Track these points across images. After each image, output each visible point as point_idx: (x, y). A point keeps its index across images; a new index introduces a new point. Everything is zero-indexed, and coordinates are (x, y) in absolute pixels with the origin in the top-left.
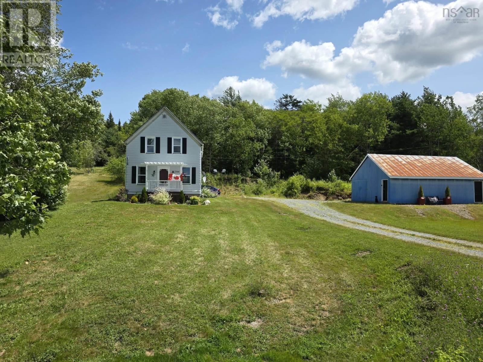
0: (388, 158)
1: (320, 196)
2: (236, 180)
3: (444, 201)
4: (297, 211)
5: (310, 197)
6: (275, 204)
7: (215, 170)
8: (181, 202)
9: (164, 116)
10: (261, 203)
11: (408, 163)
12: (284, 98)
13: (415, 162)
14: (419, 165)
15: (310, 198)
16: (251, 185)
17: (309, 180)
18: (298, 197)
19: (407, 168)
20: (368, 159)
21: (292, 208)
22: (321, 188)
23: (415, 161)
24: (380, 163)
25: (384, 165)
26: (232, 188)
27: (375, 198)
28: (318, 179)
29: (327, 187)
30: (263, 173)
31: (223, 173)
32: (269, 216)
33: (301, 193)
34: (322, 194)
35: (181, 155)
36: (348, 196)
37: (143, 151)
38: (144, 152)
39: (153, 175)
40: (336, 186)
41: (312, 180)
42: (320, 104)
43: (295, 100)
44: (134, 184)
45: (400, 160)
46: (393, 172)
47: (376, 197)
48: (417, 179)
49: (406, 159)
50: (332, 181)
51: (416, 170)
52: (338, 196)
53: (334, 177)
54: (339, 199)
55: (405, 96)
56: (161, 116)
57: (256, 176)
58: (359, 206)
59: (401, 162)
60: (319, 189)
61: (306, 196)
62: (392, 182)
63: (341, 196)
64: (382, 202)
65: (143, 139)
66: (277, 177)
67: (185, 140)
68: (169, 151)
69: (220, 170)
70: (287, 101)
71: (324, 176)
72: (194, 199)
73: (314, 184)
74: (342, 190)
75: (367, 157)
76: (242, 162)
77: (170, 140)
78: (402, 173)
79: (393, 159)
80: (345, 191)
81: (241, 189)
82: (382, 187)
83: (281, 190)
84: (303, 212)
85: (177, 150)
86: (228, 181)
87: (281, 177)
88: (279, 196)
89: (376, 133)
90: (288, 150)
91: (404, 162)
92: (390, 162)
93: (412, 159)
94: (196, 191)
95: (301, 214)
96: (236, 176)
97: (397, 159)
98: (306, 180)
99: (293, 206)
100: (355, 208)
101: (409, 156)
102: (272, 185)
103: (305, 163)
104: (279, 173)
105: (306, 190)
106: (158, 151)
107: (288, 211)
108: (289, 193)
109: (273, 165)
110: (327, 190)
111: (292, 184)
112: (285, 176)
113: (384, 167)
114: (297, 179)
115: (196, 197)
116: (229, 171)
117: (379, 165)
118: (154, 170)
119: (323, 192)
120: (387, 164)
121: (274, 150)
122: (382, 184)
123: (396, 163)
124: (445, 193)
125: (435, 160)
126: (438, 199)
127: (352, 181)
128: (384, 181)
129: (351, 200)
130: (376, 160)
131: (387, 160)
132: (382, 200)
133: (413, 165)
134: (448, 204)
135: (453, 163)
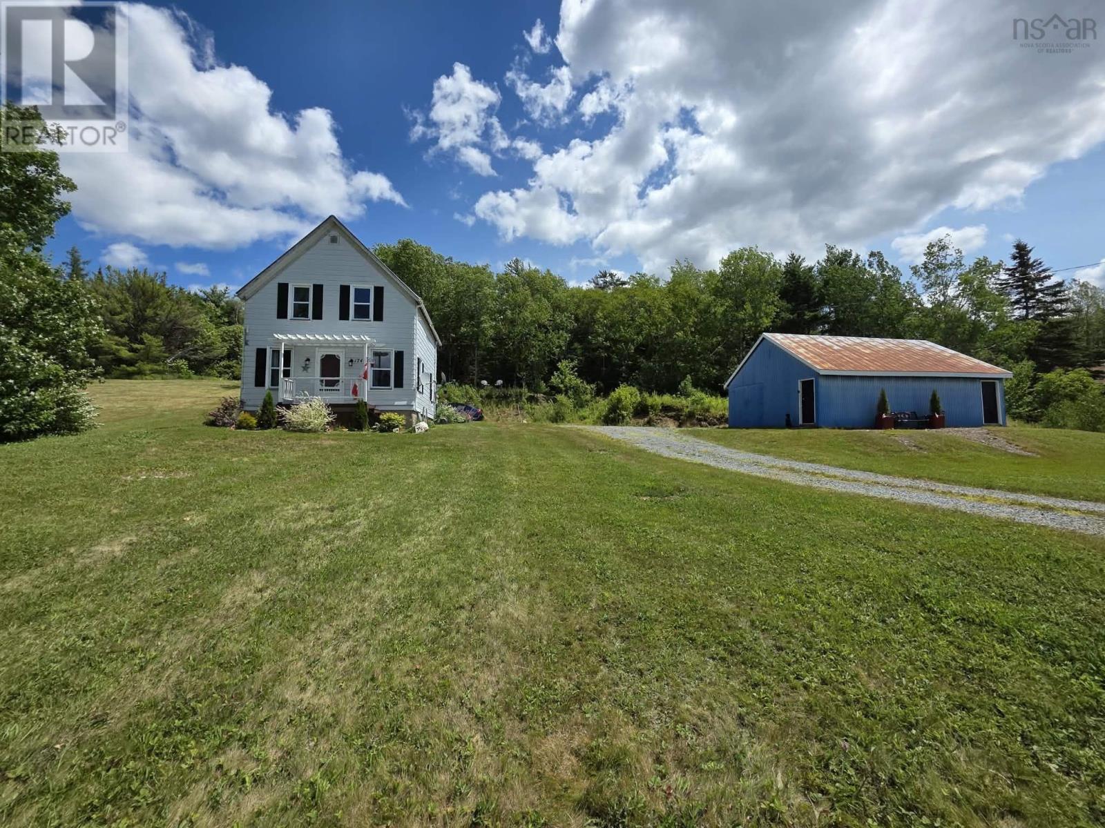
0: (804, 340)
1: (666, 421)
2: (519, 398)
3: (930, 422)
4: (628, 446)
5: (649, 423)
6: (583, 433)
7: (485, 382)
8: (360, 427)
9: (334, 240)
10: (555, 431)
11: (843, 347)
12: (601, 277)
13: (858, 347)
14: (868, 351)
15: (650, 426)
16: (545, 407)
17: (646, 395)
18: (627, 424)
19: (846, 356)
20: (764, 342)
21: (618, 441)
22: (668, 406)
23: (855, 345)
24: (792, 349)
25: (802, 350)
26: (510, 410)
27: (785, 417)
28: (661, 393)
29: (679, 405)
30: (565, 386)
31: (498, 387)
32: (560, 457)
33: (633, 417)
34: (671, 417)
35: (371, 323)
36: (718, 420)
37: (282, 313)
38: (285, 317)
39: (305, 368)
40: (694, 402)
41: (650, 394)
42: (656, 277)
43: (618, 280)
44: (259, 389)
45: (827, 343)
46: (823, 363)
47: (788, 416)
48: (873, 377)
49: (838, 342)
50: (687, 395)
51: (867, 360)
52: (700, 420)
53: (690, 389)
54: (702, 426)
55: (797, 261)
56: (327, 238)
57: (555, 390)
58: (758, 434)
59: (830, 347)
60: (666, 409)
61: (641, 421)
62: (822, 382)
63: (705, 420)
64: (801, 426)
65: (283, 288)
66: (591, 394)
67: (379, 291)
68: (344, 315)
69: (492, 382)
70: (605, 282)
71: (673, 389)
72: (389, 419)
73: (657, 400)
74: (707, 410)
75: (764, 339)
76: (531, 367)
77: (345, 290)
79: (814, 342)
80: (712, 411)
81: (528, 413)
82: (800, 394)
83: (597, 414)
84: (643, 447)
85: (362, 313)
86: (504, 399)
87: (598, 394)
88: (595, 423)
89: (758, 314)
90: (607, 349)
91: (836, 347)
92: (810, 346)
93: (850, 343)
94: (405, 403)
95: (639, 451)
96: (518, 390)
97: (821, 343)
98: (641, 394)
99: (620, 437)
100: (753, 438)
102: (582, 406)
103: (639, 368)
104: (593, 386)
105: (641, 412)
106: (318, 315)
107: (612, 447)
108: (613, 417)
109: (585, 372)
110: (679, 410)
111: (619, 400)
112: (604, 391)
113: (801, 354)
114: (627, 394)
115: (393, 416)
116: (509, 383)
117: (792, 352)
118: (308, 356)
119: (673, 414)
120: (807, 349)
121: (585, 349)
122: (800, 389)
123: (822, 349)
124: (929, 404)
125: (891, 345)
126: (917, 418)
127: (730, 391)
128: (803, 383)
129: (727, 426)
130: (783, 343)
131: (804, 344)
132: (801, 422)
133: (854, 351)
134: (939, 428)
135: (927, 350)
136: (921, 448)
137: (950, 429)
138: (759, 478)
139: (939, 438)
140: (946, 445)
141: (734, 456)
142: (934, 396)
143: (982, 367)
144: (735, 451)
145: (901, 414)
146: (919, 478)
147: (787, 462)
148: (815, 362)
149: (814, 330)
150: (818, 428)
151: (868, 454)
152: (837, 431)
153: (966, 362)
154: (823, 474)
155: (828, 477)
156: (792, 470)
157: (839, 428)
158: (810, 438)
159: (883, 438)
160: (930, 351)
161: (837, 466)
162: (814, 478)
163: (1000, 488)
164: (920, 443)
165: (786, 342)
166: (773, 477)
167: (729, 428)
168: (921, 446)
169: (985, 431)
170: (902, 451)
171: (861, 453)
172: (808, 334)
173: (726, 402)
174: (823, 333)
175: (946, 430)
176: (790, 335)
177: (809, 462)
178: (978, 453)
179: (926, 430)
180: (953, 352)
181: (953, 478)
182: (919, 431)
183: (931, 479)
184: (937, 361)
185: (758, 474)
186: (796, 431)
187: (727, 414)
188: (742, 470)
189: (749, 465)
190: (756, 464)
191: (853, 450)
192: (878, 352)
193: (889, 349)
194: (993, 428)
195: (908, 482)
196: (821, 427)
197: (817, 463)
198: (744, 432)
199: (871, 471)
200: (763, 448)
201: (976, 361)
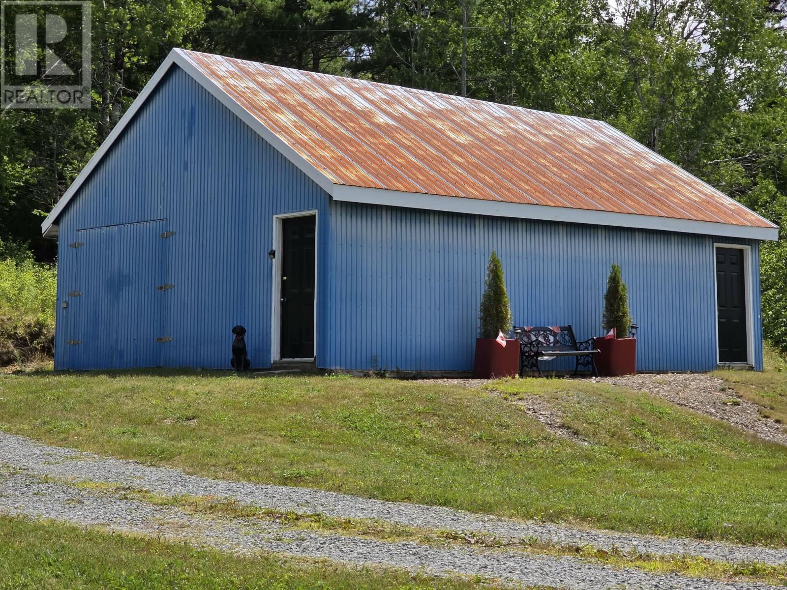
0: (295, 86)
11: (401, 119)
13: (439, 125)
14: (463, 139)
19: (408, 148)
20: (175, 78)
23: (431, 115)
24: (261, 110)
25: (286, 118)
36: (19, 343)
45: (359, 103)
46: (343, 162)
47: (239, 331)
49: (388, 103)
51: (459, 164)
59: (365, 115)
62: (339, 225)
64: (275, 366)
75: (174, 67)
78: (397, 178)
79: (324, 94)
82: (277, 263)
91: (382, 119)
92: (311, 107)
93: (419, 107)
97: (342, 99)
100: (128, 406)
101: (398, 91)
113: (283, 129)
117: (257, 121)
120: (300, 115)
122: (277, 244)
123: (342, 119)
124: (602, 303)
125: (521, 127)
126: (574, 345)
127: (62, 245)
128: (285, 223)
129: (50, 365)
130: (234, 88)
131: (294, 98)
132: (275, 353)
133: (430, 135)
134: (622, 374)
135: (604, 148)
136: (576, 433)
137: (647, 378)
138: (121, 541)
139: (619, 403)
140: (632, 423)
141: (55, 471)
142: (614, 281)
143: (719, 207)
144: (64, 451)
145: (537, 330)
146: (555, 517)
147: (223, 485)
148: (320, 158)
149: (333, 58)
150: (322, 372)
151: (447, 453)
152: (373, 384)
153: (687, 191)
154: (317, 518)
155: (331, 525)
156: (231, 510)
157: (381, 375)
158: (298, 405)
159: (487, 404)
160: (611, 152)
161: (357, 493)
162: (289, 532)
163: (725, 535)
164: (576, 417)
165: (242, 84)
166: (170, 537)
167: (57, 372)
168: (576, 425)
169: (718, 382)
170: (532, 443)
171: (431, 450)
172: (316, 69)
173: (50, 278)
174: (355, 70)
175: (638, 379)
176: (254, 66)
177: (285, 481)
178: (699, 444)
179: (593, 380)
180: (660, 160)
181: (633, 511)
182: (577, 382)
183: (584, 518)
184: (629, 183)
185: (124, 530)
186: (260, 382)
187: (51, 322)
188: (76, 518)
189: (105, 497)
190: (125, 493)
191: (414, 442)
192: (488, 143)
193: (515, 138)
194: (734, 374)
195: (526, 529)
196: (330, 373)
197: (306, 484)
198: (102, 384)
199: (446, 503)
200: (157, 441)
201: (709, 189)
